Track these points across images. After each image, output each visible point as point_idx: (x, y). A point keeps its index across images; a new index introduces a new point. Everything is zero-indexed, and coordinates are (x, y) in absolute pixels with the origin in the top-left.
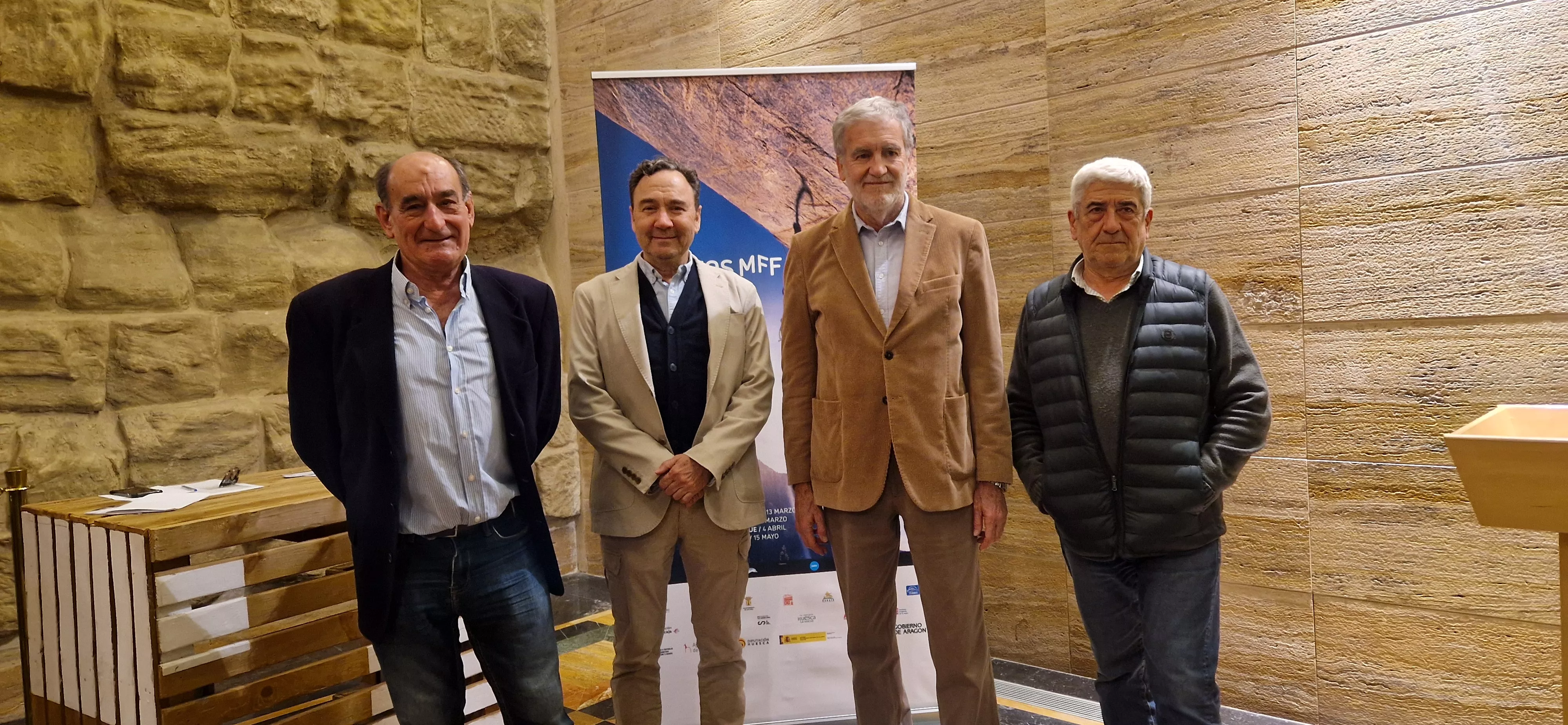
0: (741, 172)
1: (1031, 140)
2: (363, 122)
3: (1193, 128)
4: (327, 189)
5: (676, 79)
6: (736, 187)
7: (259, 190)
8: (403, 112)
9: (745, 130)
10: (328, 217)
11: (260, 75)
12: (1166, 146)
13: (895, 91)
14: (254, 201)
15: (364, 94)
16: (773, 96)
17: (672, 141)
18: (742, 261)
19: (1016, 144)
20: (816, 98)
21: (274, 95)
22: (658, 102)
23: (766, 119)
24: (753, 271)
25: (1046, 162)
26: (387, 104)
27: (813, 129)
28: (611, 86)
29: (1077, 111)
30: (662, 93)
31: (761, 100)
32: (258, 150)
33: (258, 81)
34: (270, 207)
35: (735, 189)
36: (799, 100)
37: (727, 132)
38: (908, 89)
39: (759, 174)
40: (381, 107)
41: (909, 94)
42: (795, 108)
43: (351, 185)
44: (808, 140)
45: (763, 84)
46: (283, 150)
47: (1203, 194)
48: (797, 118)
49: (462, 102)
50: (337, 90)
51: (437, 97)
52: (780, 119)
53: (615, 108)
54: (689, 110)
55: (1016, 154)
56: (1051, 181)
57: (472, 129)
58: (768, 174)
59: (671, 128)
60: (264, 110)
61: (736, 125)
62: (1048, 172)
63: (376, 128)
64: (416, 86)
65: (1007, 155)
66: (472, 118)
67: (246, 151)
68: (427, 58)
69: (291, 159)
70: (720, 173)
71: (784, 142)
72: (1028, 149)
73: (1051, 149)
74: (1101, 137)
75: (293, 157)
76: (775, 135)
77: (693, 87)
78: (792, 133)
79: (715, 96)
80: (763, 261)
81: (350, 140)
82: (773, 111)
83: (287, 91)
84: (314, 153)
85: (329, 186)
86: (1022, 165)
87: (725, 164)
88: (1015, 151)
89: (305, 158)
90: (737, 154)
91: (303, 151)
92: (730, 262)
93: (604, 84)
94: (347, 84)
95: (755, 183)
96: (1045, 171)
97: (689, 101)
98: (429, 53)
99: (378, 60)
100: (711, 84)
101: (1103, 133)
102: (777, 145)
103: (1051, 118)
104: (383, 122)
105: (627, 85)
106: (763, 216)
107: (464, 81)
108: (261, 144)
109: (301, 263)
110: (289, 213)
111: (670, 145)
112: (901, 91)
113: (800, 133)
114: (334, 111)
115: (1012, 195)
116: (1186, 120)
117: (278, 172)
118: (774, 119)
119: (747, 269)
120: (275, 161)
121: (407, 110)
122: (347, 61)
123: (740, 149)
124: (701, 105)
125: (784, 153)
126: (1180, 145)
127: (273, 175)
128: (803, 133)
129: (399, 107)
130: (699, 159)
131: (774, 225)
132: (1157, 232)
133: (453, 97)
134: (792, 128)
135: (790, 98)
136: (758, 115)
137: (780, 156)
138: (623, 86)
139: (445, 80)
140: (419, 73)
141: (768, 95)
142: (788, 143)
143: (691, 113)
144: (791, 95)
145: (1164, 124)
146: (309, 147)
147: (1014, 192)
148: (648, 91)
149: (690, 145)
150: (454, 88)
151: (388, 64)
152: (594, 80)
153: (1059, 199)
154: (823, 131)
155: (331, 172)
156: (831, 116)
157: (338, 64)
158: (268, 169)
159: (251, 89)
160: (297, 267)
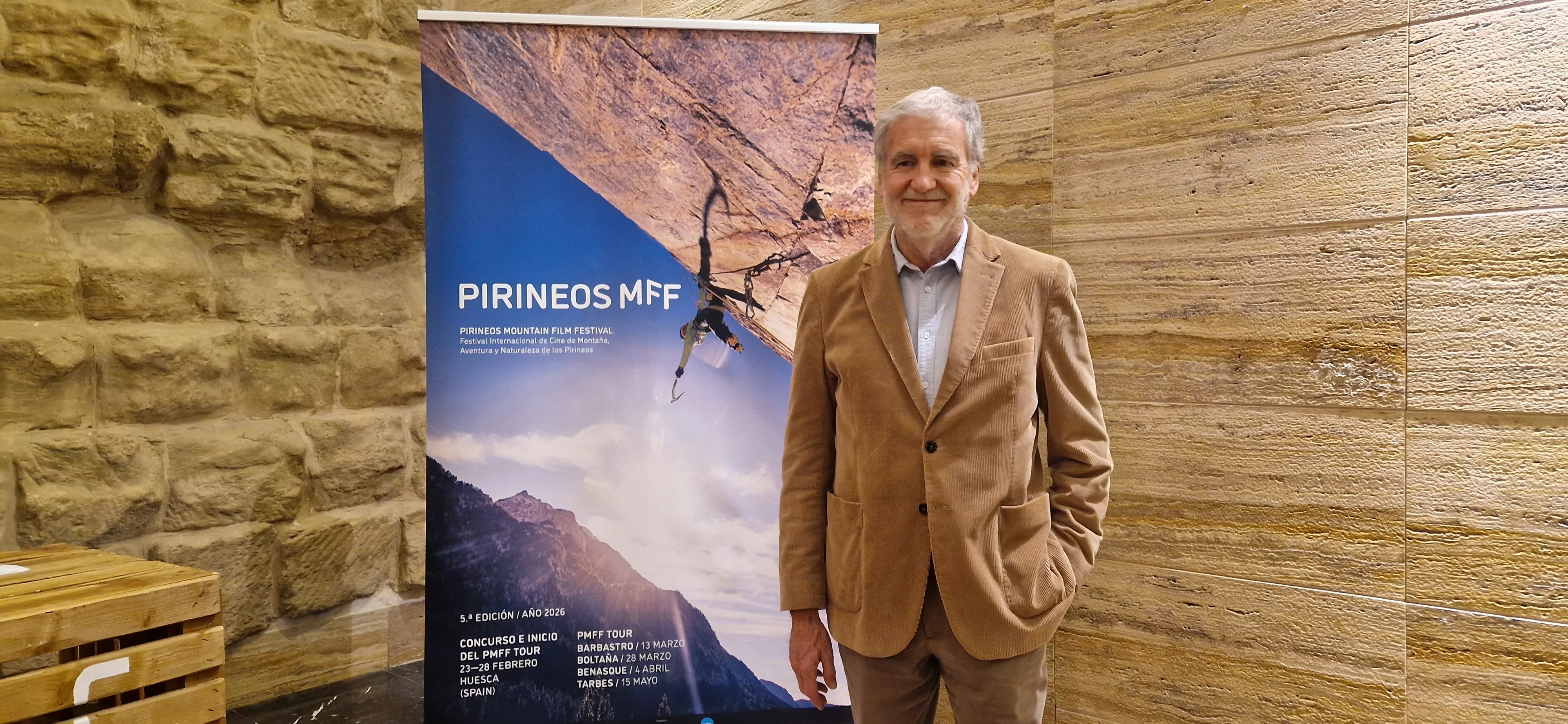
0: (629, 163)
1: (1029, 144)
2: (189, 88)
3: (1253, 133)
4: (137, 170)
5: (541, 27)
6: (620, 183)
7: (34, 166)
8: (246, 81)
9: (636, 105)
10: (141, 206)
11: (45, 20)
12: (1215, 157)
13: (849, 61)
14: (27, 180)
15: (191, 53)
16: (678, 59)
17: (531, 114)
18: (623, 288)
19: (1009, 149)
20: (739, 66)
21: (63, 46)
22: (513, 58)
23: (666, 90)
24: (640, 302)
25: (1047, 173)
26: (224, 69)
27: (733, 108)
28: (445, 31)
29: (1093, 107)
30: (520, 46)
31: (661, 63)
32: (35, 114)
33: (40, 27)
34: (52, 189)
35: (619, 185)
36: (715, 66)
37: (610, 105)
38: (867, 60)
39: (654, 167)
40: (215, 71)
41: (869, 67)
42: (709, 78)
43: (171, 166)
44: (724, 123)
45: (665, 42)
46: (72, 117)
47: (1265, 224)
48: (711, 92)
49: (327, 73)
50: (154, 47)
51: (293, 65)
52: (687, 91)
53: (450, 63)
54: (558, 72)
55: (1008, 161)
56: (1054, 198)
57: (338, 106)
58: (666, 168)
59: (531, 95)
60: (48, 66)
61: (624, 97)
62: (1050, 187)
63: (207, 97)
64: (265, 49)
65: (996, 163)
66: (340, 93)
67: (16, 115)
68: (283, 16)
69: (82, 129)
70: (598, 162)
71: (692, 124)
72: (1025, 155)
73: (1055, 157)
74: (1125, 142)
75: (86, 126)
76: (678, 113)
77: (565, 40)
78: (703, 112)
79: (595, 54)
80: (653, 288)
81: (171, 111)
82: (677, 80)
83: (82, 43)
84: (118, 122)
85: (139, 166)
86: (1016, 176)
87: (606, 150)
88: (1006, 158)
89: (105, 129)
90: (624, 137)
91: (101, 121)
92: (607, 288)
93: (436, 28)
94: (167, 39)
95: (647, 178)
96: (1046, 185)
97: (559, 59)
98: (286, 10)
99: (215, 13)
100: (590, 38)
101: (1127, 136)
102: (681, 128)
103: (1057, 115)
104: (217, 91)
105: (469, 31)
106: (657, 226)
107: (332, 48)
108: (37, 107)
109: (92, 262)
110: (85, 198)
111: (528, 118)
112: (857, 62)
113: (714, 113)
114: (148, 71)
115: (1001, 214)
116: (1244, 123)
117: (63, 145)
118: (678, 91)
119: (631, 298)
120: (58, 129)
121: (251, 78)
122: (169, 11)
123: (628, 130)
124: (576, 66)
125: (690, 140)
126: (1235, 156)
127: (55, 148)
128: (719, 112)
129: (240, 74)
130: (568, 140)
131: (671, 238)
132: (1198, 273)
133: (315, 66)
134: (703, 106)
135: (703, 63)
136: (655, 84)
137: (684, 143)
138: (463, 32)
139: (304, 44)
140: (270, 33)
141: (671, 57)
142: (697, 125)
143: (560, 76)
144: (703, 59)
145: (1212, 127)
146: (111, 115)
147: (1004, 211)
148: (499, 42)
149: (557, 121)
150: (317, 55)
151: (228, 20)
152: (421, 21)
153: (1064, 222)
154: (747, 111)
155: (140, 149)
156: (759, 91)
157: (157, 14)
158: (48, 140)
159: (31, 37)
160: (84, 267)
